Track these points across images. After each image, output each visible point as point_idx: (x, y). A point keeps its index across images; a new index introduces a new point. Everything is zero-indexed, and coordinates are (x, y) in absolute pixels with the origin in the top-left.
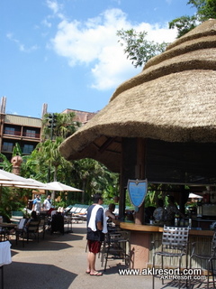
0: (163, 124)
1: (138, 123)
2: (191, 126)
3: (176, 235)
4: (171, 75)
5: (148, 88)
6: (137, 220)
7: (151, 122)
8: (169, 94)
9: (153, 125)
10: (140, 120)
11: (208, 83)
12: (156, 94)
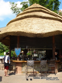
0: (29, 32)
1: (21, 32)
2: (37, 33)
3: (31, 63)
4: (28, 18)
5: (21, 22)
6: (18, 59)
7: (25, 31)
8: (28, 24)
9: (25, 32)
10: (22, 31)
11: (38, 21)
12: (24, 24)
